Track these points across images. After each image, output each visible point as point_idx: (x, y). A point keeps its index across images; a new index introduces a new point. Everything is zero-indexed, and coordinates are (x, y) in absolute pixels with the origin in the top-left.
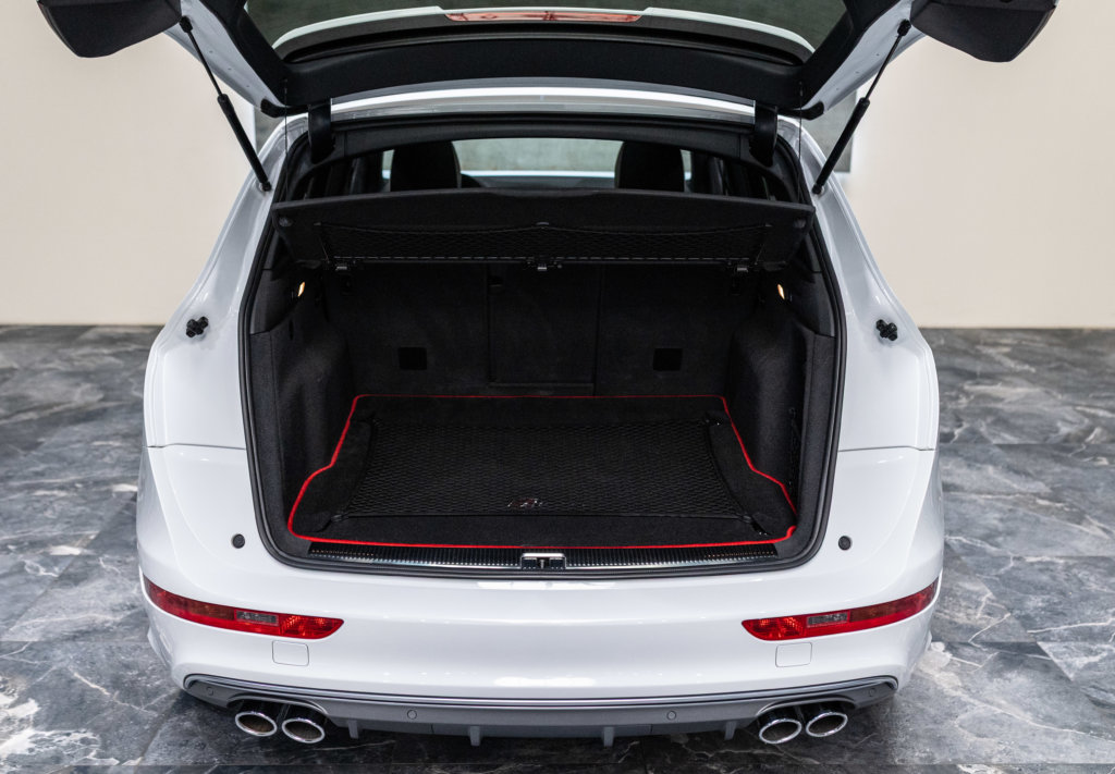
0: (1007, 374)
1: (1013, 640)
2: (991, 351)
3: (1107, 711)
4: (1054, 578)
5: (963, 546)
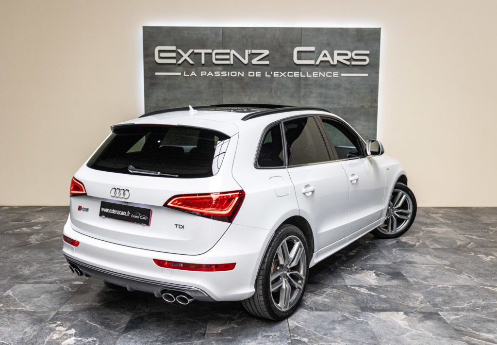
0: (439, 224)
1: (429, 311)
2: (434, 216)
3: (460, 332)
4: (447, 292)
5: (415, 282)
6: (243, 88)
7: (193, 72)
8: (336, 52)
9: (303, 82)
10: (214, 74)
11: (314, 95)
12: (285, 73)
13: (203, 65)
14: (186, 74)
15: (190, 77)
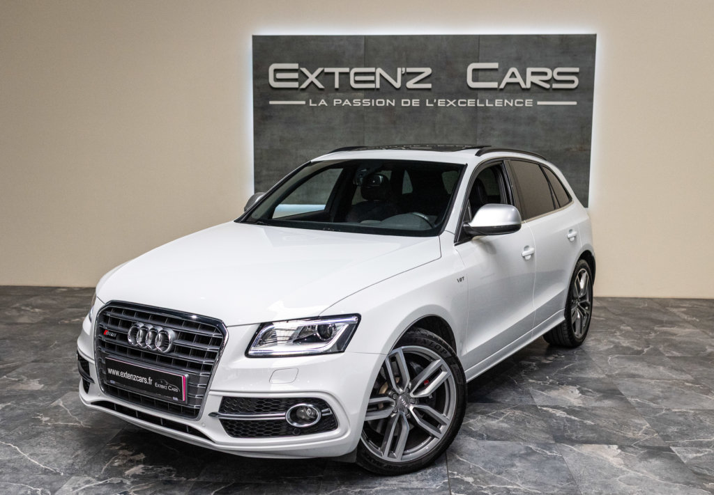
0: (681, 322)
1: (657, 445)
2: (675, 310)
3: (700, 477)
4: (686, 419)
5: (638, 403)
6: (394, 123)
7: (323, 100)
8: (529, 70)
9: (480, 114)
10: (352, 103)
11: (496, 133)
12: (455, 101)
13: (337, 89)
14: (313, 103)
15: (317, 107)
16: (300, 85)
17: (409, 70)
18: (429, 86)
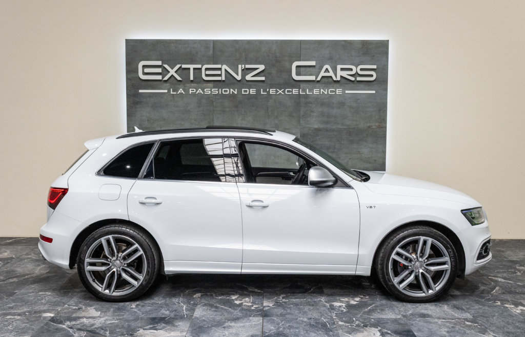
6: (237, 107)
7: (181, 89)
8: (339, 67)
9: (302, 100)
10: (204, 92)
11: (315, 114)
12: (283, 90)
13: (192, 81)
14: (173, 92)
15: (176, 94)
16: (163, 78)
17: (247, 66)
18: (263, 78)
